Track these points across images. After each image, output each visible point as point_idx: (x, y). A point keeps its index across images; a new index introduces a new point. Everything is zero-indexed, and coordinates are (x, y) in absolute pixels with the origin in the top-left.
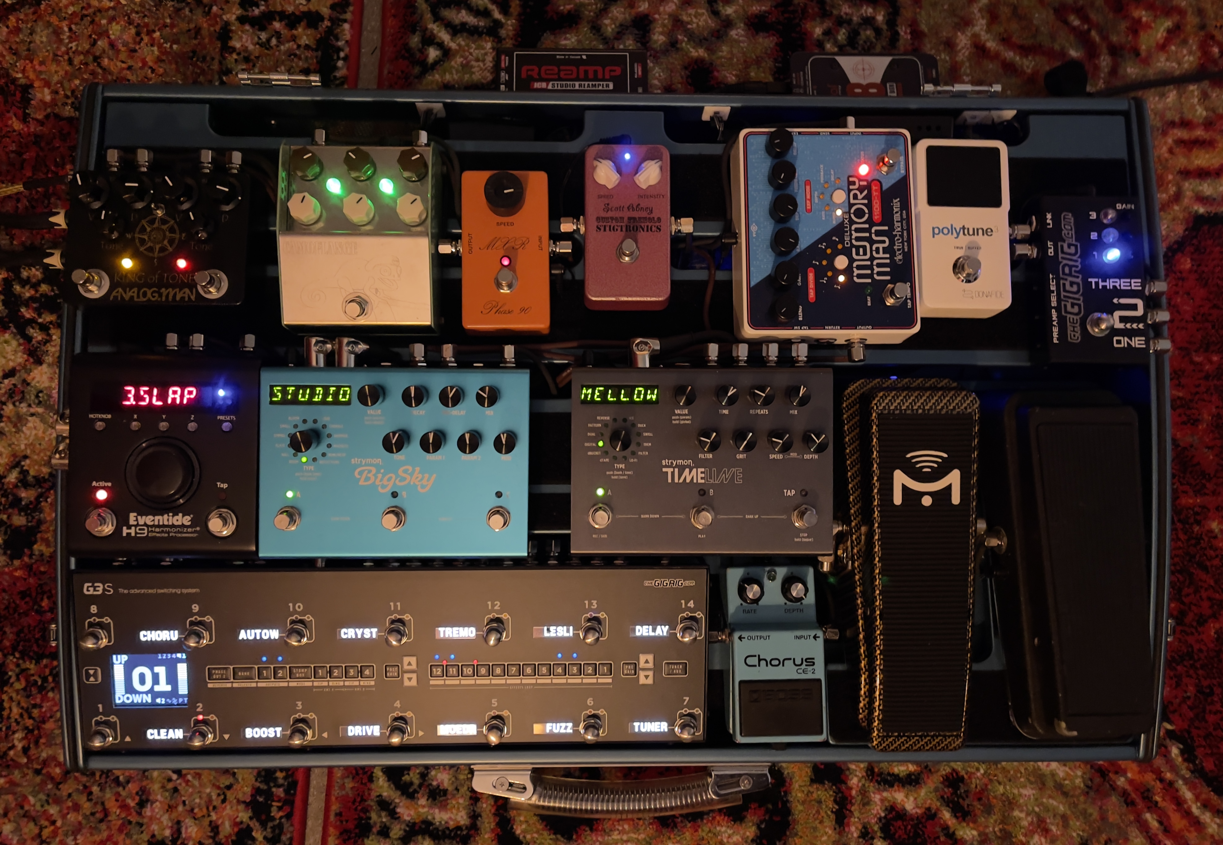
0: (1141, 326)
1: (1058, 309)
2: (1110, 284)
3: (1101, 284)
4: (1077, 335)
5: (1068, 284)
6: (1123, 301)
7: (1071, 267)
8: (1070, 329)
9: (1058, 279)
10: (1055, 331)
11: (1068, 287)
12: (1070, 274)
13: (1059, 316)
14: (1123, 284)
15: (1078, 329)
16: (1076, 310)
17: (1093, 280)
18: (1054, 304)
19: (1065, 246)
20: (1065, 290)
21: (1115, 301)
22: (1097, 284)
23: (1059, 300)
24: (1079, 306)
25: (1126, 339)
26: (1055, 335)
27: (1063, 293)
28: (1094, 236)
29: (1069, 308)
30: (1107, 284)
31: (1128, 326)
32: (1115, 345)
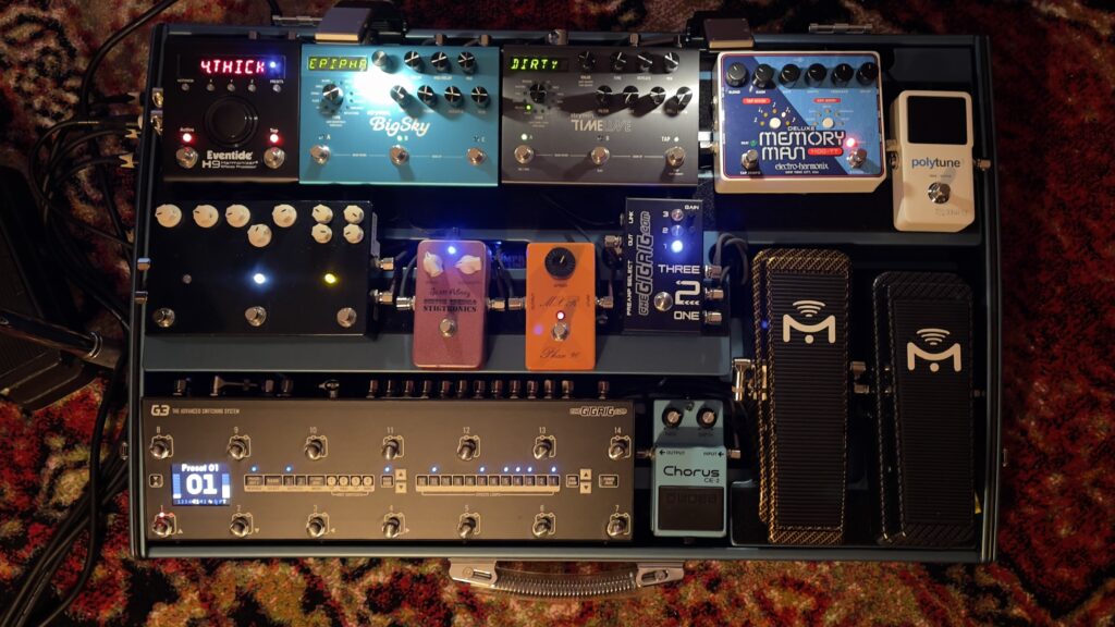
0: (697, 303)
1: (632, 289)
2: (675, 269)
3: (668, 269)
4: (646, 309)
5: (642, 268)
6: (684, 283)
7: (645, 255)
8: (640, 304)
9: (634, 265)
10: (629, 305)
11: (642, 272)
12: (644, 261)
13: (633, 294)
14: (684, 269)
15: (647, 305)
16: (647, 289)
17: (662, 266)
18: (630, 284)
19: (642, 238)
20: (639, 274)
21: (678, 283)
22: (665, 268)
23: (634, 281)
24: (649, 286)
25: (684, 313)
26: (629, 309)
27: (637, 276)
28: (665, 230)
29: (641, 288)
30: (672, 269)
31: (687, 303)
32: (676, 318)
